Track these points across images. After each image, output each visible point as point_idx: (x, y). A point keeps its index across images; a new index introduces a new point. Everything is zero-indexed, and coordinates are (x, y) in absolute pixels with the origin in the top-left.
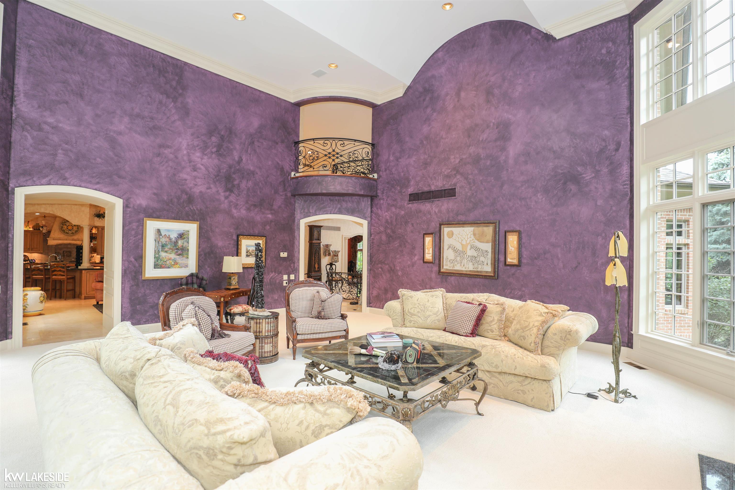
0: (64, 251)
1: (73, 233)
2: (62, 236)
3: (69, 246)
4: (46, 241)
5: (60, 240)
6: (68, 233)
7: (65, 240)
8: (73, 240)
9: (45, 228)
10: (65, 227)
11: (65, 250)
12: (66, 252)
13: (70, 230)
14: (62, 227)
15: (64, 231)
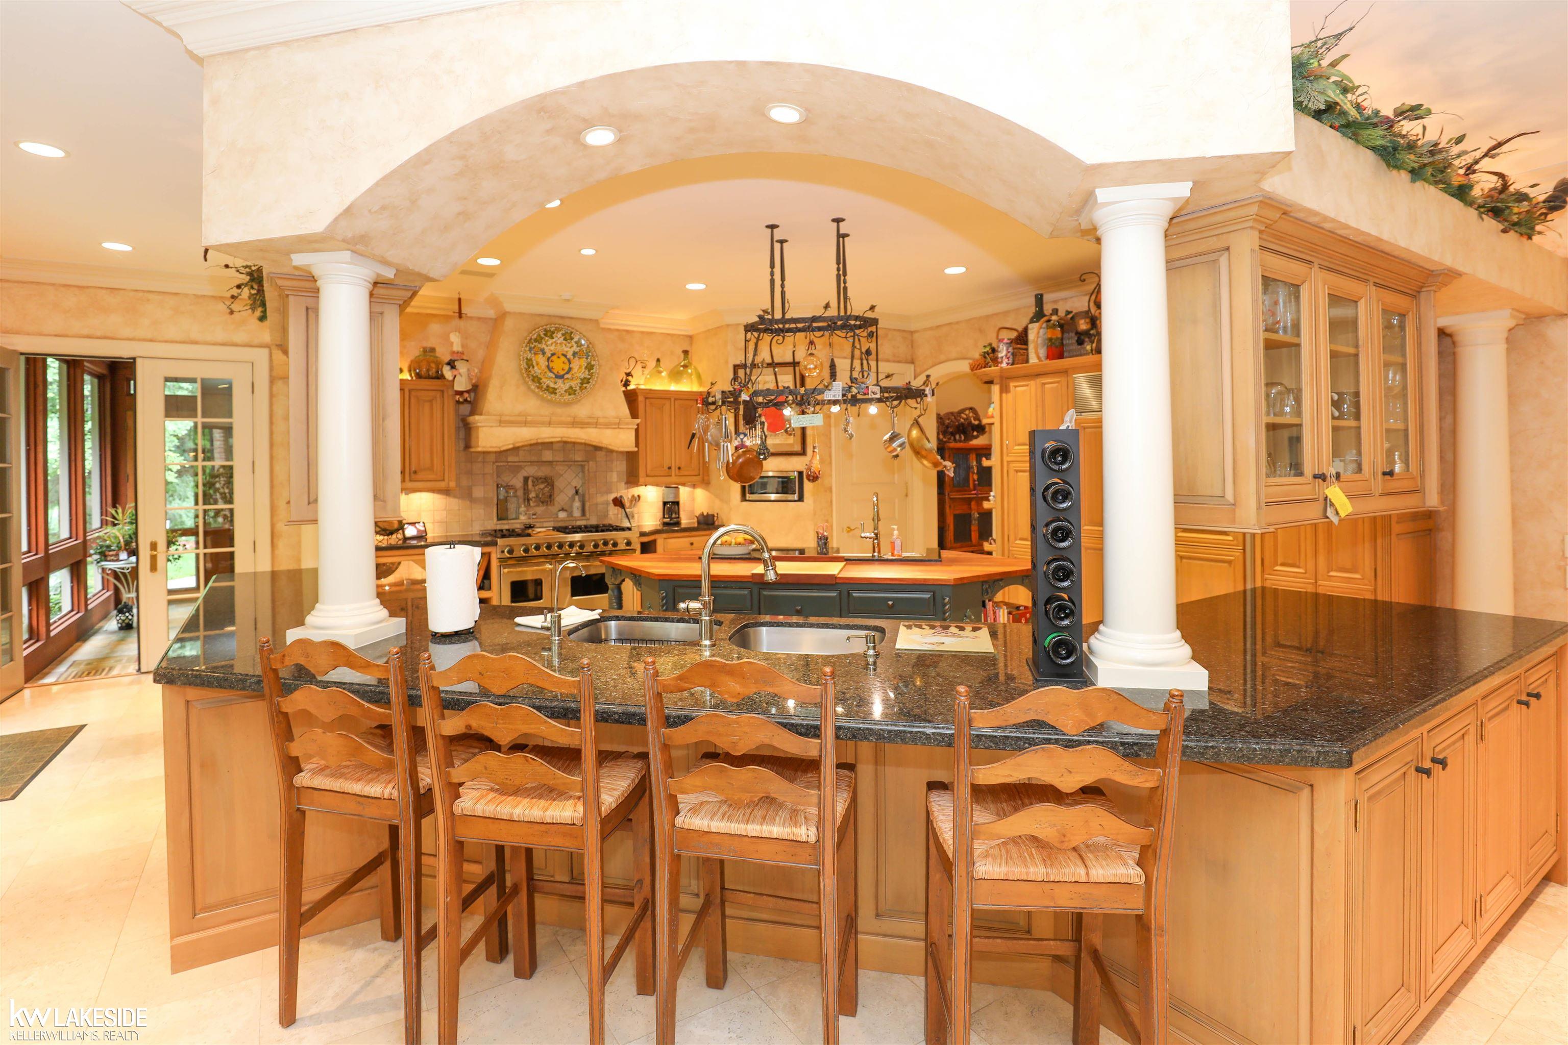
0: (526, 479)
1: (571, 391)
2: (531, 405)
3: (548, 456)
4: (466, 430)
5: (525, 423)
6: (554, 391)
7: (543, 424)
8: (576, 423)
9: (462, 367)
10: (541, 360)
11: (531, 471)
12: (537, 480)
13: (562, 377)
14: (530, 363)
15: (537, 380)
